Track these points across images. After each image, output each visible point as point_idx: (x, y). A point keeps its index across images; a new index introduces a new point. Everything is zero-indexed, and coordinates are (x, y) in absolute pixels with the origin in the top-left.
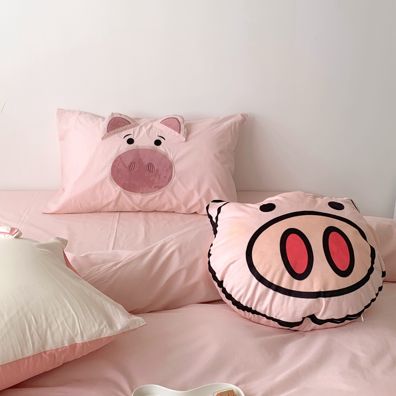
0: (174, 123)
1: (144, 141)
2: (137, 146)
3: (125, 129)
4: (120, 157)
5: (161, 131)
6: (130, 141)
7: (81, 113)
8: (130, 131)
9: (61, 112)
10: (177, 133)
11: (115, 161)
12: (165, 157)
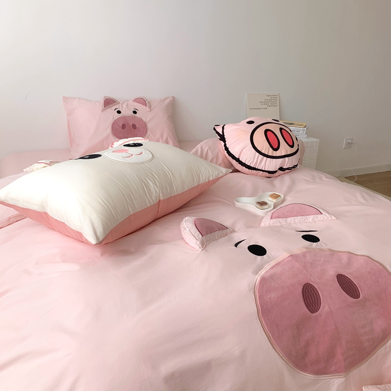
0: (142, 101)
1: (127, 112)
2: (124, 115)
3: (113, 106)
4: (115, 121)
6: (119, 112)
9: (66, 99)
10: (145, 107)
11: (113, 124)
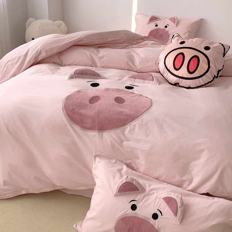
0: (173, 20)
1: (161, 26)
2: (159, 28)
5: (168, 22)
8: (157, 22)
10: (174, 24)
12: (167, 32)
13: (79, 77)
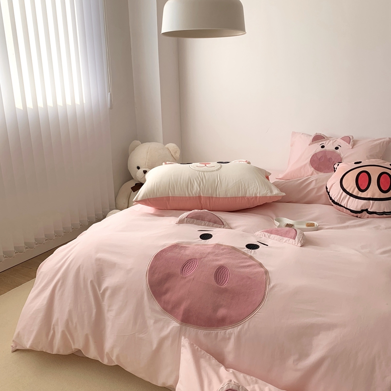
0: (347, 139)
1: (330, 146)
2: (326, 149)
3: (322, 141)
4: (316, 154)
5: (340, 143)
6: (323, 147)
7: (303, 134)
8: (324, 142)
9: (294, 133)
10: (348, 144)
11: (313, 156)
12: (339, 155)
13: (192, 223)
